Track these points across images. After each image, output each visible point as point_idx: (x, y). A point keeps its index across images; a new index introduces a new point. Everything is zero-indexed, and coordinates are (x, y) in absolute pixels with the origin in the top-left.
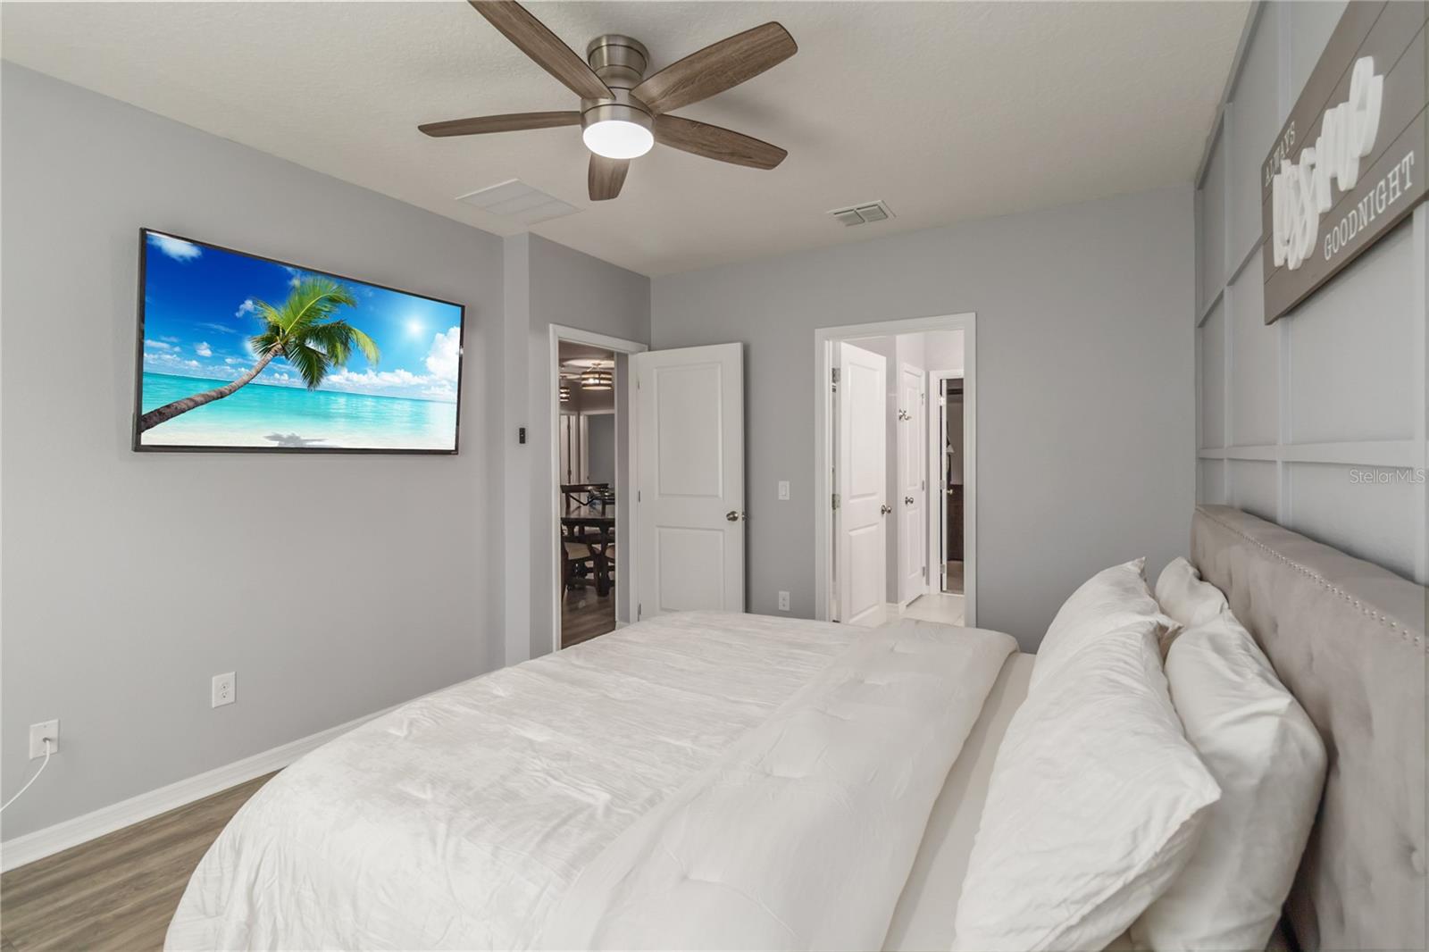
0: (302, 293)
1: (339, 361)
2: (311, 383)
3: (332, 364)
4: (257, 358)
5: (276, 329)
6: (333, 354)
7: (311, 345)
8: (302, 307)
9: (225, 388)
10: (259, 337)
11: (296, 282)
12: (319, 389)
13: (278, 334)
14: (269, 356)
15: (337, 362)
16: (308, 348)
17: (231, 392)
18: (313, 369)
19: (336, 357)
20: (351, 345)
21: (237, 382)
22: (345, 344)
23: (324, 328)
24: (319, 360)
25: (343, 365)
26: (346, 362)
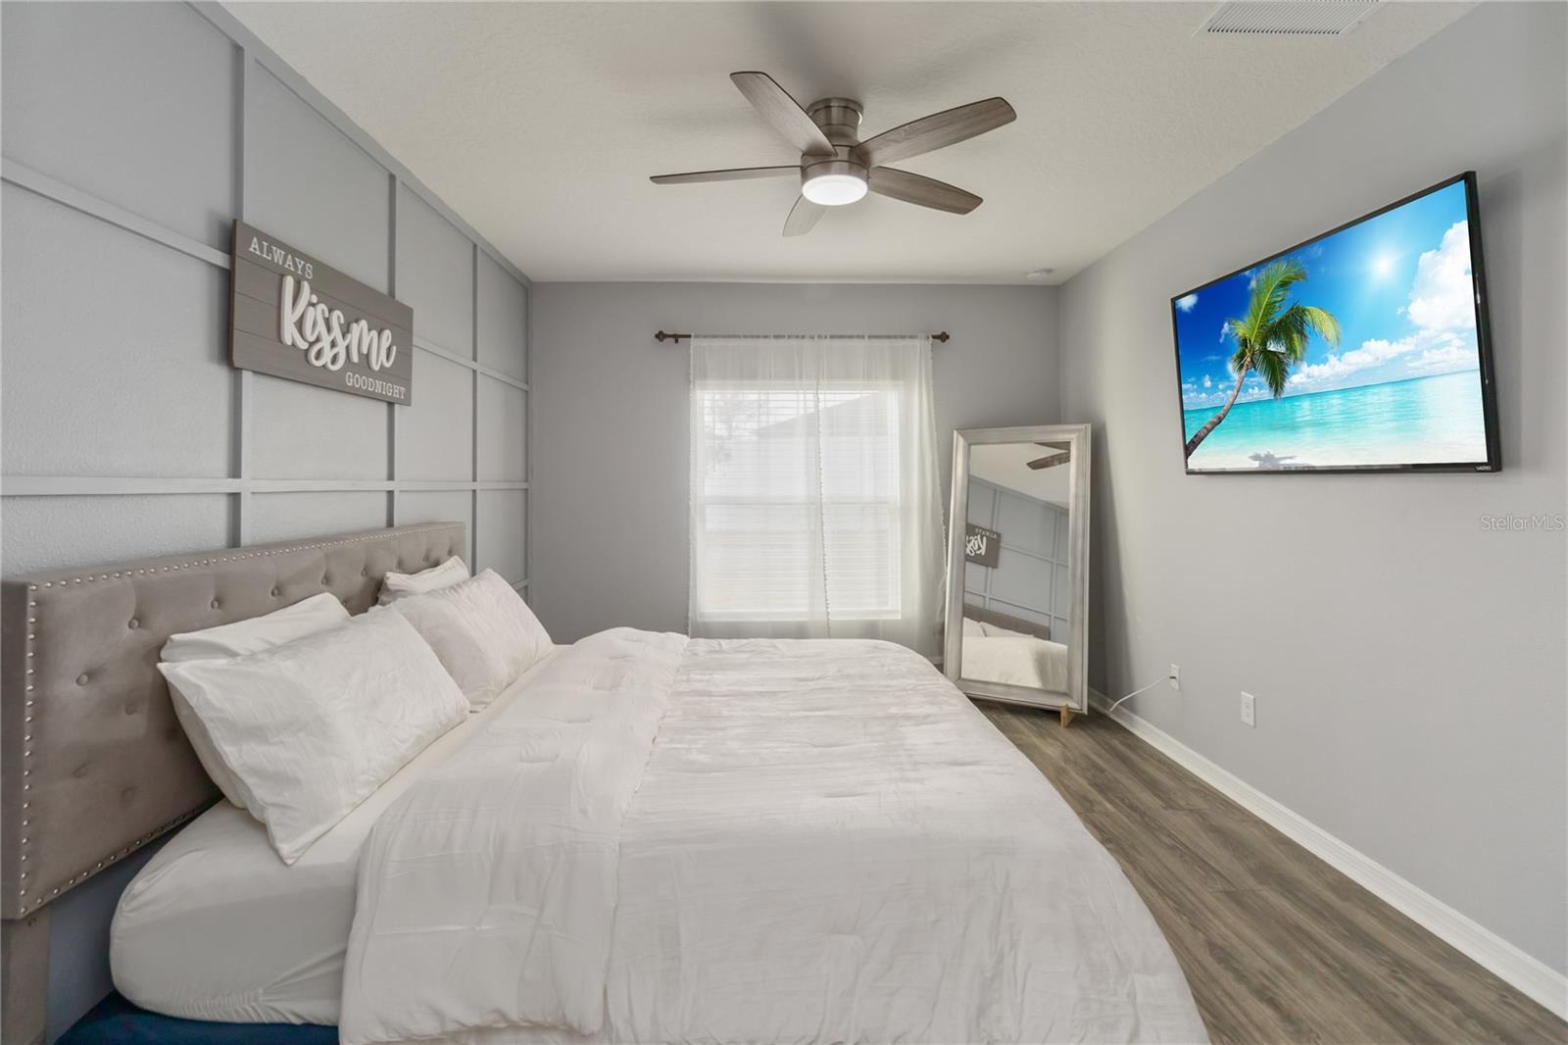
0: (1259, 292)
1: (1298, 356)
2: (1276, 391)
3: (1292, 361)
4: (1235, 376)
5: (1245, 342)
6: (1291, 349)
7: (1272, 347)
8: (1260, 307)
9: (1220, 413)
10: (1235, 356)
11: (1253, 284)
12: (1283, 396)
13: (1246, 347)
14: (1243, 371)
15: (1296, 357)
16: (1270, 351)
17: (1225, 416)
18: (1276, 371)
19: (1295, 352)
20: (1307, 330)
21: (1227, 405)
22: (1301, 333)
23: (1281, 321)
24: (1281, 362)
25: (1301, 360)
26: (1305, 355)
